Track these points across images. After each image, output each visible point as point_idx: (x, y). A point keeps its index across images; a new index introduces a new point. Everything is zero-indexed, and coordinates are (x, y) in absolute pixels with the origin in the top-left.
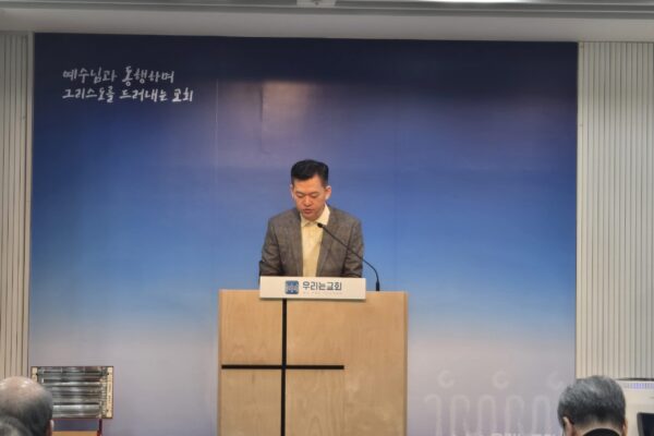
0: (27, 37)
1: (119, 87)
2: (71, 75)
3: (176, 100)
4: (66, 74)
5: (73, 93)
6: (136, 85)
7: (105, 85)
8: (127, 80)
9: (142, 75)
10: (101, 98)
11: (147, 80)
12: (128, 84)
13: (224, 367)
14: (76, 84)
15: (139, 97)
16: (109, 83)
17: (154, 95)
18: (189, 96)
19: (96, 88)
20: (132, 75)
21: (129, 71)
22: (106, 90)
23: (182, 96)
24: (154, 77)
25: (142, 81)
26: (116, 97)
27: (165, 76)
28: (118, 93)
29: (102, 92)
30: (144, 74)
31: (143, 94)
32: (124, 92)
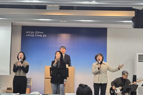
0: (20, 26)
1: (35, 34)
2: (27, 32)
3: (43, 36)
4: (26, 32)
5: (28, 35)
6: (37, 34)
7: (32, 34)
8: (36, 33)
9: (38, 32)
10: (32, 36)
11: (39, 33)
12: (36, 34)
13: (46, 78)
14: (28, 34)
15: (38, 36)
16: (33, 34)
17: (40, 35)
18: (45, 36)
19: (31, 34)
20: (37, 32)
21: (36, 32)
22: (33, 35)
23: (44, 36)
24: (40, 33)
25: (38, 33)
26: (34, 36)
27: (42, 33)
28: (34, 35)
29: (32, 35)
30: (39, 32)
31: (38, 35)
32: (35, 35)
